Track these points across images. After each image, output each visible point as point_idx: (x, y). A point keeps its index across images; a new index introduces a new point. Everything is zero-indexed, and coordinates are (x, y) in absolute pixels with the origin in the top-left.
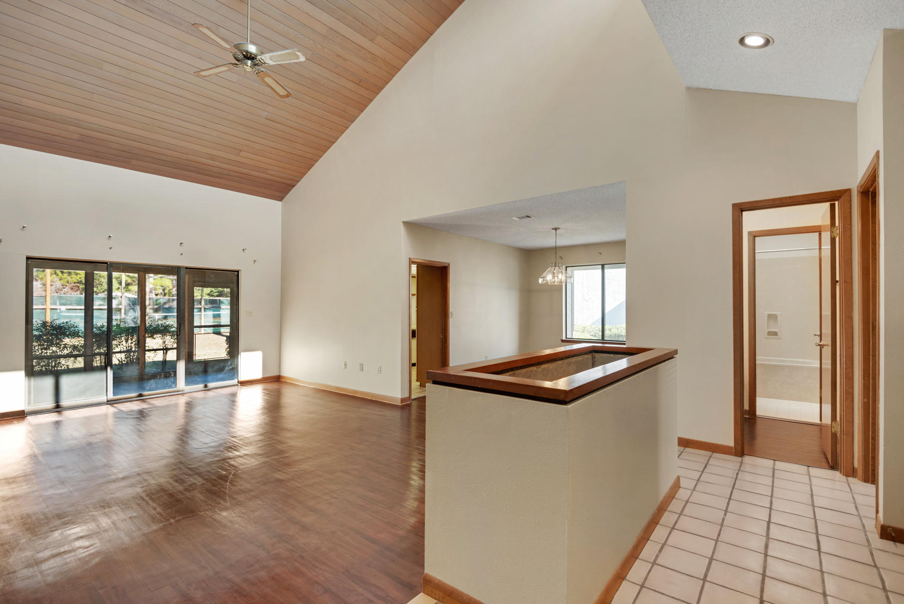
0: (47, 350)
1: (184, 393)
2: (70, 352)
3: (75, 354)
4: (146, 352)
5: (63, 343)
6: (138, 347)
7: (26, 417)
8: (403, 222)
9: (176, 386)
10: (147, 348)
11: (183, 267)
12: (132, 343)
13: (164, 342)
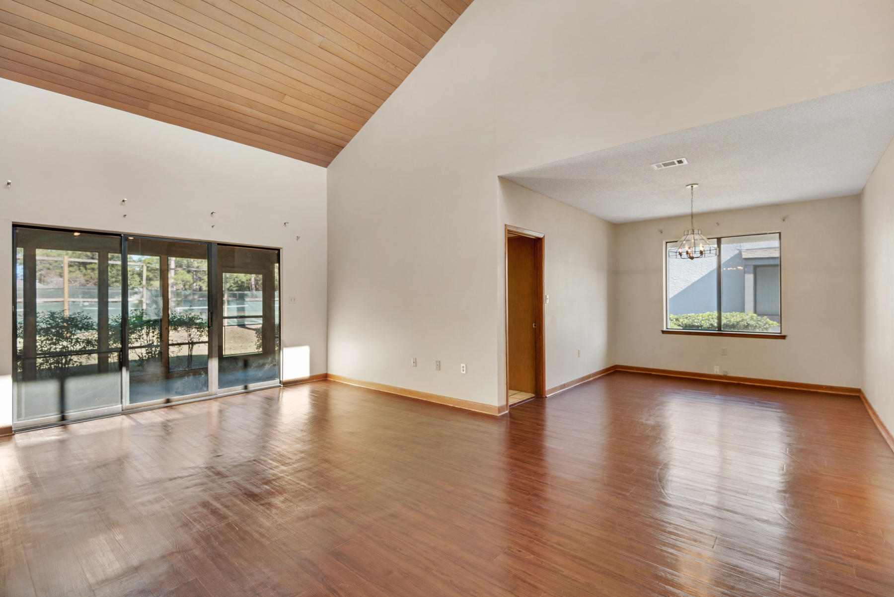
0: (55, 345)
1: (217, 398)
2: (83, 348)
3: (89, 350)
4: (170, 347)
5: (75, 337)
6: (161, 341)
7: (14, 434)
8: (498, 176)
9: (207, 390)
10: (170, 342)
11: (214, 243)
12: (153, 336)
13: (190, 335)
